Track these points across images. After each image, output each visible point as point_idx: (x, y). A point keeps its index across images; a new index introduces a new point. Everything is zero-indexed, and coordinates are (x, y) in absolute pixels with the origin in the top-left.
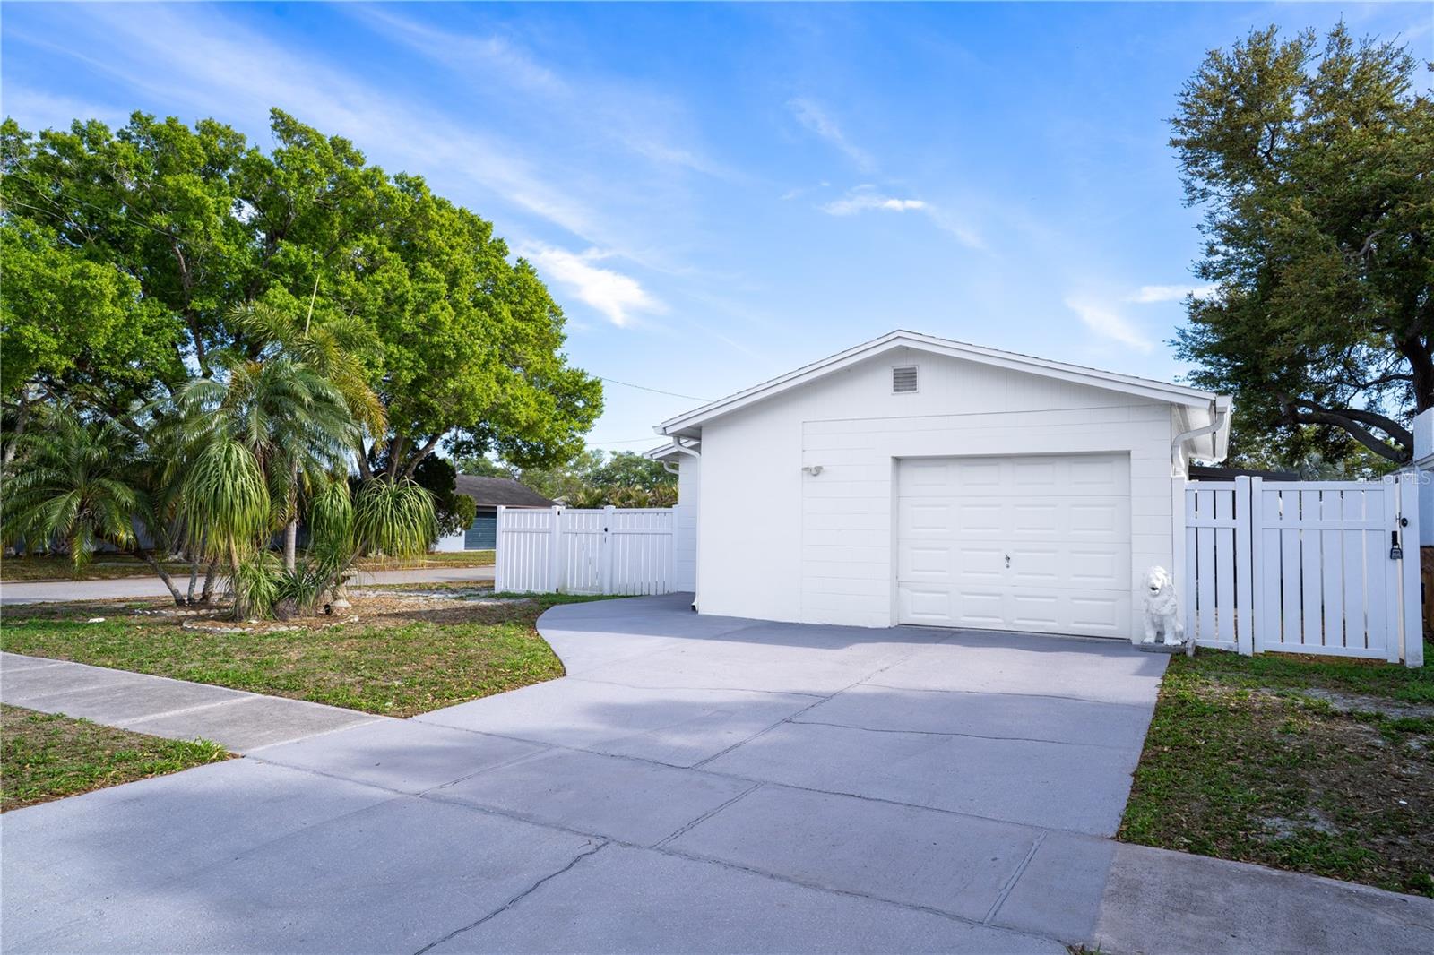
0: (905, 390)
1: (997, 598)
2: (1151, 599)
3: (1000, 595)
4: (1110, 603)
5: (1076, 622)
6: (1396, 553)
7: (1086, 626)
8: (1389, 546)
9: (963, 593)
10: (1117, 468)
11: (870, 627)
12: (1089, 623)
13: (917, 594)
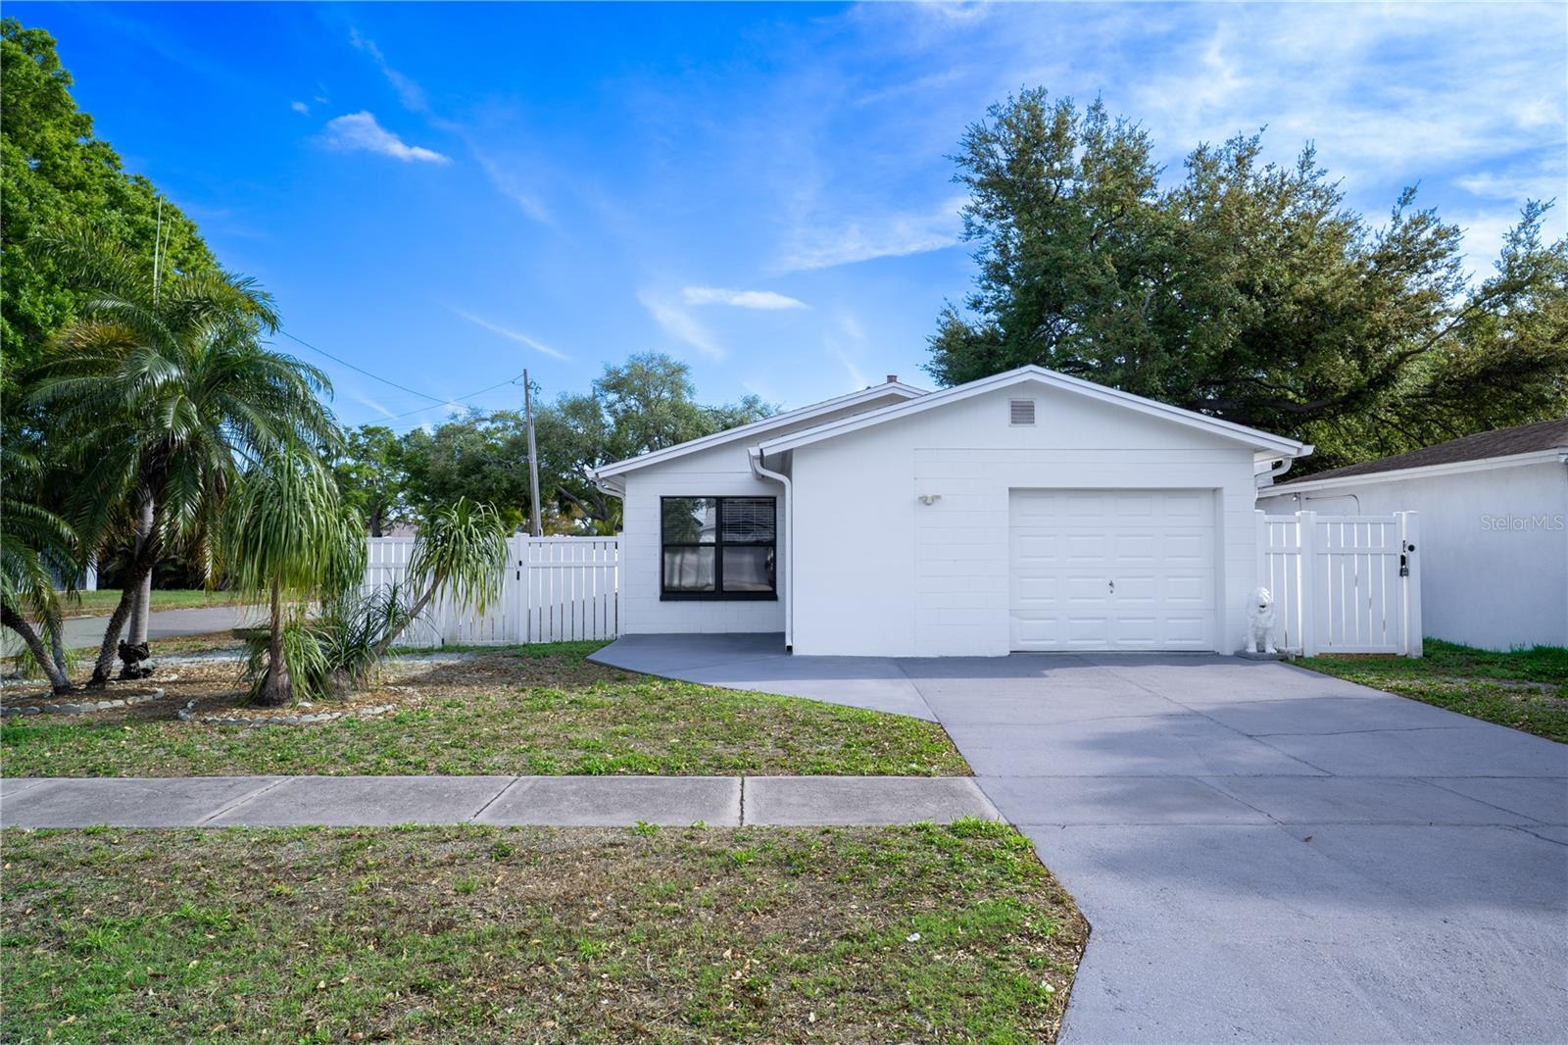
0: (1023, 423)
1: (1100, 621)
2: (1259, 616)
3: (1104, 618)
4: (1199, 621)
5: (1171, 640)
6: (1404, 572)
7: (1184, 642)
8: (1399, 567)
9: (1071, 619)
10: (1206, 502)
11: (989, 655)
12: (1181, 640)
13: (1025, 622)
